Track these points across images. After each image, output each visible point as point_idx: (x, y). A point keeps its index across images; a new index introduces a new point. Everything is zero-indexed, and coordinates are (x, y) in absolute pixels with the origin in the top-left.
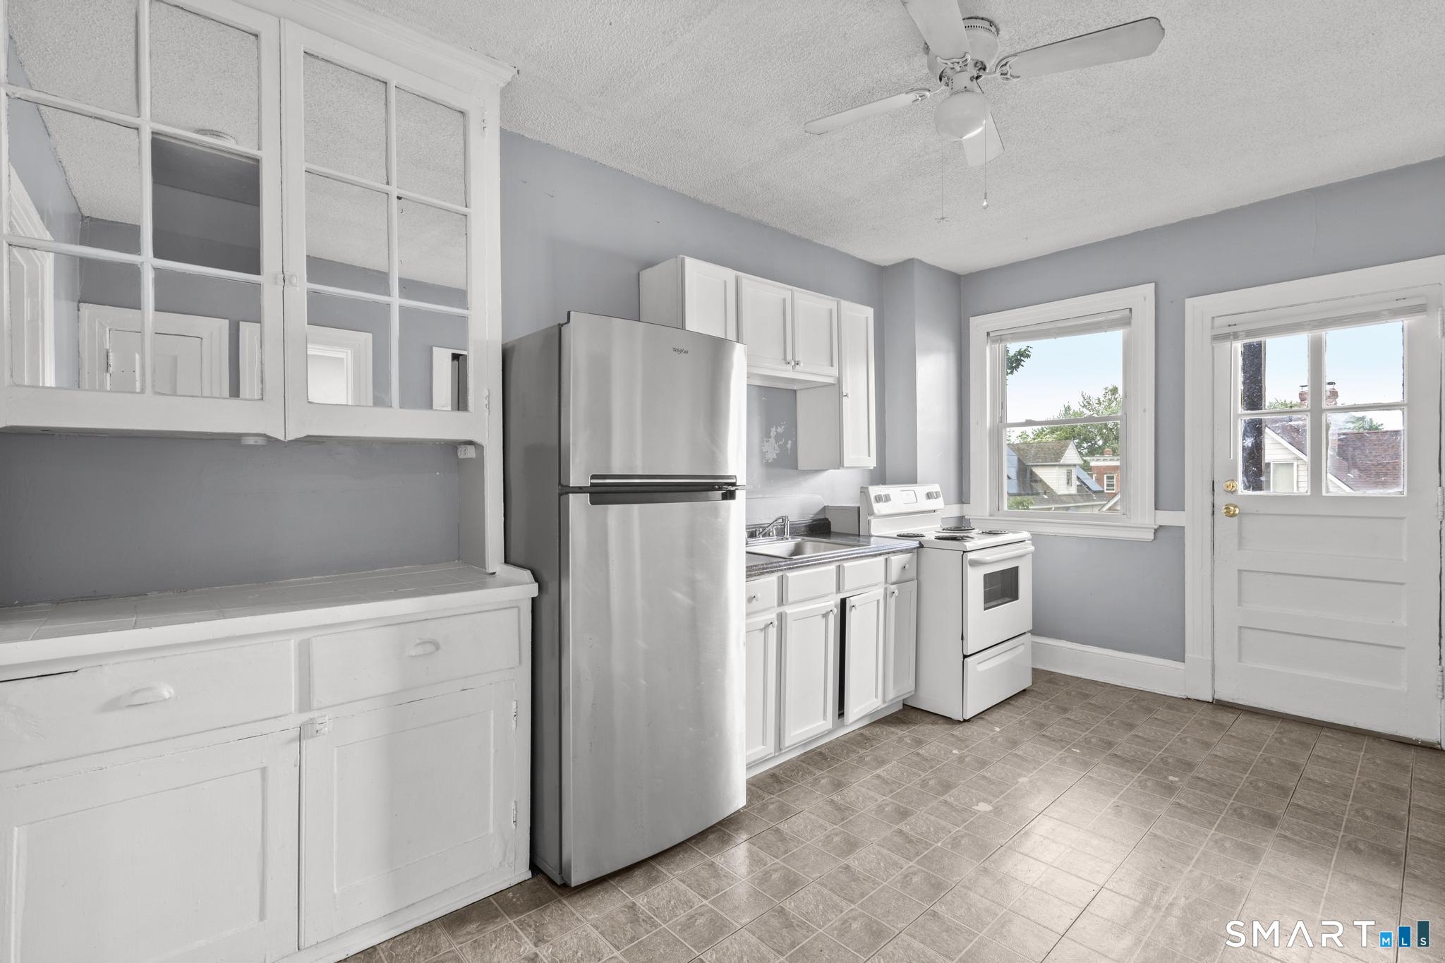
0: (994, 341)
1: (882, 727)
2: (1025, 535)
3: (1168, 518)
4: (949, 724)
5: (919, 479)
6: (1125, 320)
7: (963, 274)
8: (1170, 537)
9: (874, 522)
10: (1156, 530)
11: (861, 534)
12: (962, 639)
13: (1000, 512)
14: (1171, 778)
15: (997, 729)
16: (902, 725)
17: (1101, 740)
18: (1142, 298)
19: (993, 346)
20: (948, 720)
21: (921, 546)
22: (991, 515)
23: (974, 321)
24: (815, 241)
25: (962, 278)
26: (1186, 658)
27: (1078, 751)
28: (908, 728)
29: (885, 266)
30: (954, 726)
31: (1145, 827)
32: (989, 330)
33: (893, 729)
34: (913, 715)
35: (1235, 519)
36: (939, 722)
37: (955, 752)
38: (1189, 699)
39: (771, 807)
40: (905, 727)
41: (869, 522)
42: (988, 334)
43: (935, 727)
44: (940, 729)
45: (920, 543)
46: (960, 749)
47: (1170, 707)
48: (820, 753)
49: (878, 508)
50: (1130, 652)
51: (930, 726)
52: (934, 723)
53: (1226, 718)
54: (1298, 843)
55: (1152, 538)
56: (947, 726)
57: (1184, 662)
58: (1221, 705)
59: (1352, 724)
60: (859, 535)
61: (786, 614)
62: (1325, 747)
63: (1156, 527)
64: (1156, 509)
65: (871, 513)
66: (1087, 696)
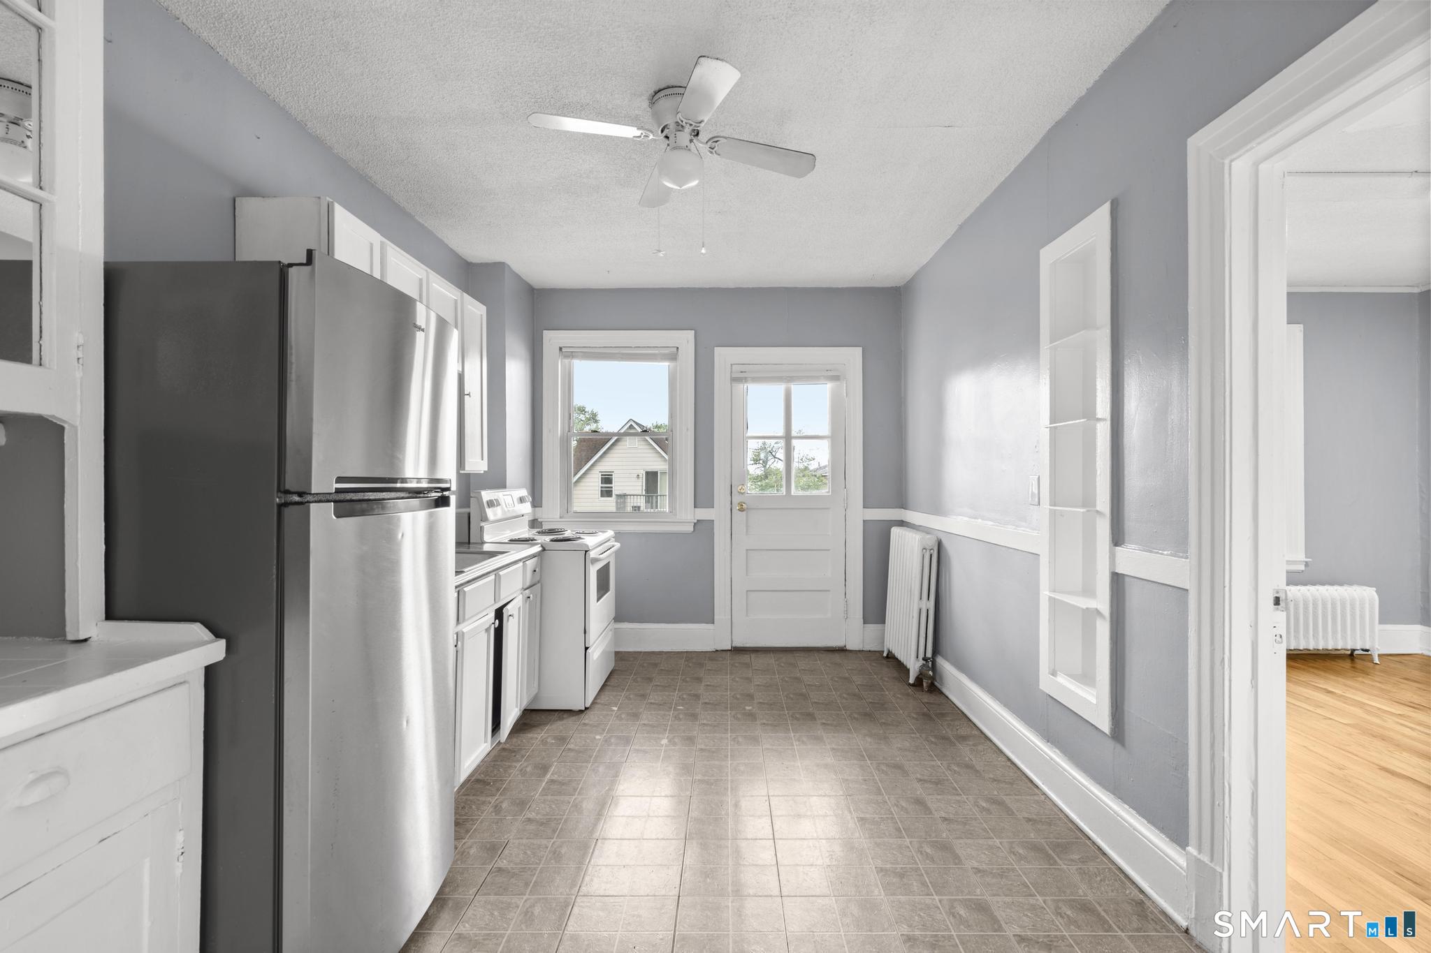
0: (566, 357)
1: (518, 736)
2: (610, 533)
3: (703, 514)
4: (573, 716)
5: (508, 483)
6: (673, 356)
7: (536, 287)
8: (704, 529)
9: (486, 526)
10: (695, 524)
11: (471, 541)
12: (585, 633)
13: (569, 514)
14: (747, 708)
15: (615, 709)
16: (534, 729)
17: (689, 695)
18: (685, 340)
19: (564, 360)
20: (570, 712)
21: (544, 550)
22: (561, 518)
23: (547, 335)
24: (417, 218)
25: (535, 291)
26: (715, 620)
27: (681, 708)
28: (542, 730)
29: (471, 263)
30: (580, 716)
31: (759, 745)
32: (561, 346)
33: (530, 735)
34: (536, 717)
35: (744, 513)
36: (565, 716)
37: (598, 737)
38: (717, 651)
39: (472, 851)
40: (539, 731)
41: (482, 529)
42: (561, 349)
43: (565, 722)
44: (570, 722)
45: (542, 546)
46: (601, 734)
47: (711, 659)
48: (478, 781)
49: (490, 513)
50: (677, 623)
51: (560, 723)
52: (561, 719)
53: (745, 658)
54: (831, 725)
55: (692, 530)
56: (574, 718)
57: (713, 623)
58: (737, 650)
59: (805, 645)
60: (469, 543)
61: (463, 633)
62: (803, 663)
63: (696, 521)
64: (695, 507)
65: (484, 518)
66: (656, 665)
